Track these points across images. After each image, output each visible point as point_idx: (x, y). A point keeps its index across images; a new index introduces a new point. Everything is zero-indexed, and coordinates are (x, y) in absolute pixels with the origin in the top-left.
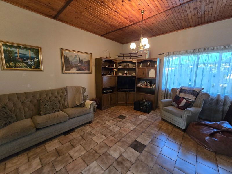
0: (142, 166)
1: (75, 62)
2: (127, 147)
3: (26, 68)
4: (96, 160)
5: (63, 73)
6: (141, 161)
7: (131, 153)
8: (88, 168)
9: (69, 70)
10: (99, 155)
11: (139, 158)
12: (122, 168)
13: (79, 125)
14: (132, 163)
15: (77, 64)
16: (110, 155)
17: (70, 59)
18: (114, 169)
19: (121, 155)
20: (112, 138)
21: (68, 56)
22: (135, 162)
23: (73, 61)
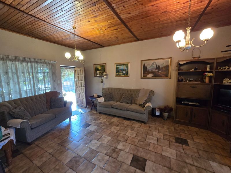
0: (116, 167)
1: (152, 69)
2: (132, 153)
3: (122, 76)
4: (112, 138)
5: (142, 78)
6: (121, 166)
7: (126, 157)
8: (106, 136)
9: (146, 76)
10: (116, 138)
11: (123, 164)
12: (110, 152)
13: (136, 119)
14: (116, 158)
15: (153, 70)
16: (119, 143)
17: (148, 67)
18: (108, 148)
19: (121, 150)
20: (137, 141)
21: (146, 65)
22: (118, 161)
23: (150, 68)
